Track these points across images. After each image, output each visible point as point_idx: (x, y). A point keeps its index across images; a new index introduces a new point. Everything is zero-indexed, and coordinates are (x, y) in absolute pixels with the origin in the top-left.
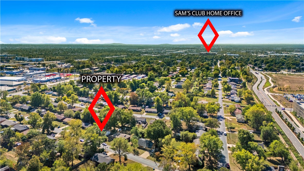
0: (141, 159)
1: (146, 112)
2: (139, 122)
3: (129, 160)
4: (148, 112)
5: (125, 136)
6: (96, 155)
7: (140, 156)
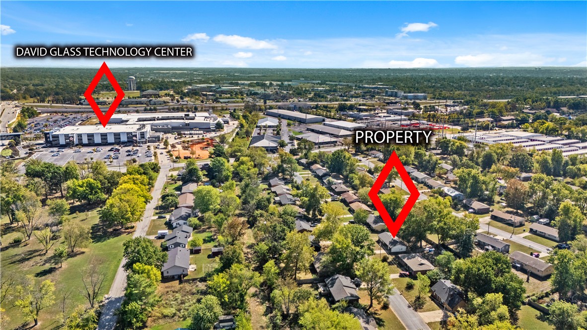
0: (414, 319)
1: (531, 231)
2: (487, 247)
3: (391, 311)
4: (537, 232)
5: (422, 264)
6: (336, 277)
7: (420, 313)
